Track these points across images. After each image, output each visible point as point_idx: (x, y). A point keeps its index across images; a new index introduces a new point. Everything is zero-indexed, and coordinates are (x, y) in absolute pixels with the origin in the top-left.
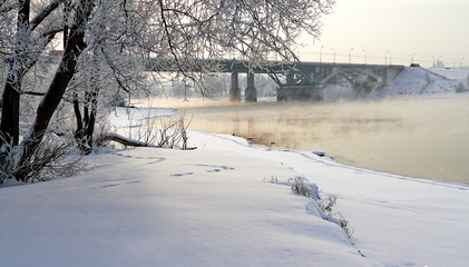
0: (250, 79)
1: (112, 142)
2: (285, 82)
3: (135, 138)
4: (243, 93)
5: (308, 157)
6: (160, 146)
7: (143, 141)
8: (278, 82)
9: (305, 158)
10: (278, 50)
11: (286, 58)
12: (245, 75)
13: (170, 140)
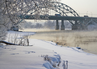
0: (63, 22)
1: (2, 43)
2: (74, 23)
3: (11, 42)
4: (60, 27)
5: (74, 49)
6: (19, 45)
7: (13, 43)
8: (72, 23)
9: (73, 50)
10: (71, 12)
11: (75, 15)
12: (61, 21)
13: (23, 43)
